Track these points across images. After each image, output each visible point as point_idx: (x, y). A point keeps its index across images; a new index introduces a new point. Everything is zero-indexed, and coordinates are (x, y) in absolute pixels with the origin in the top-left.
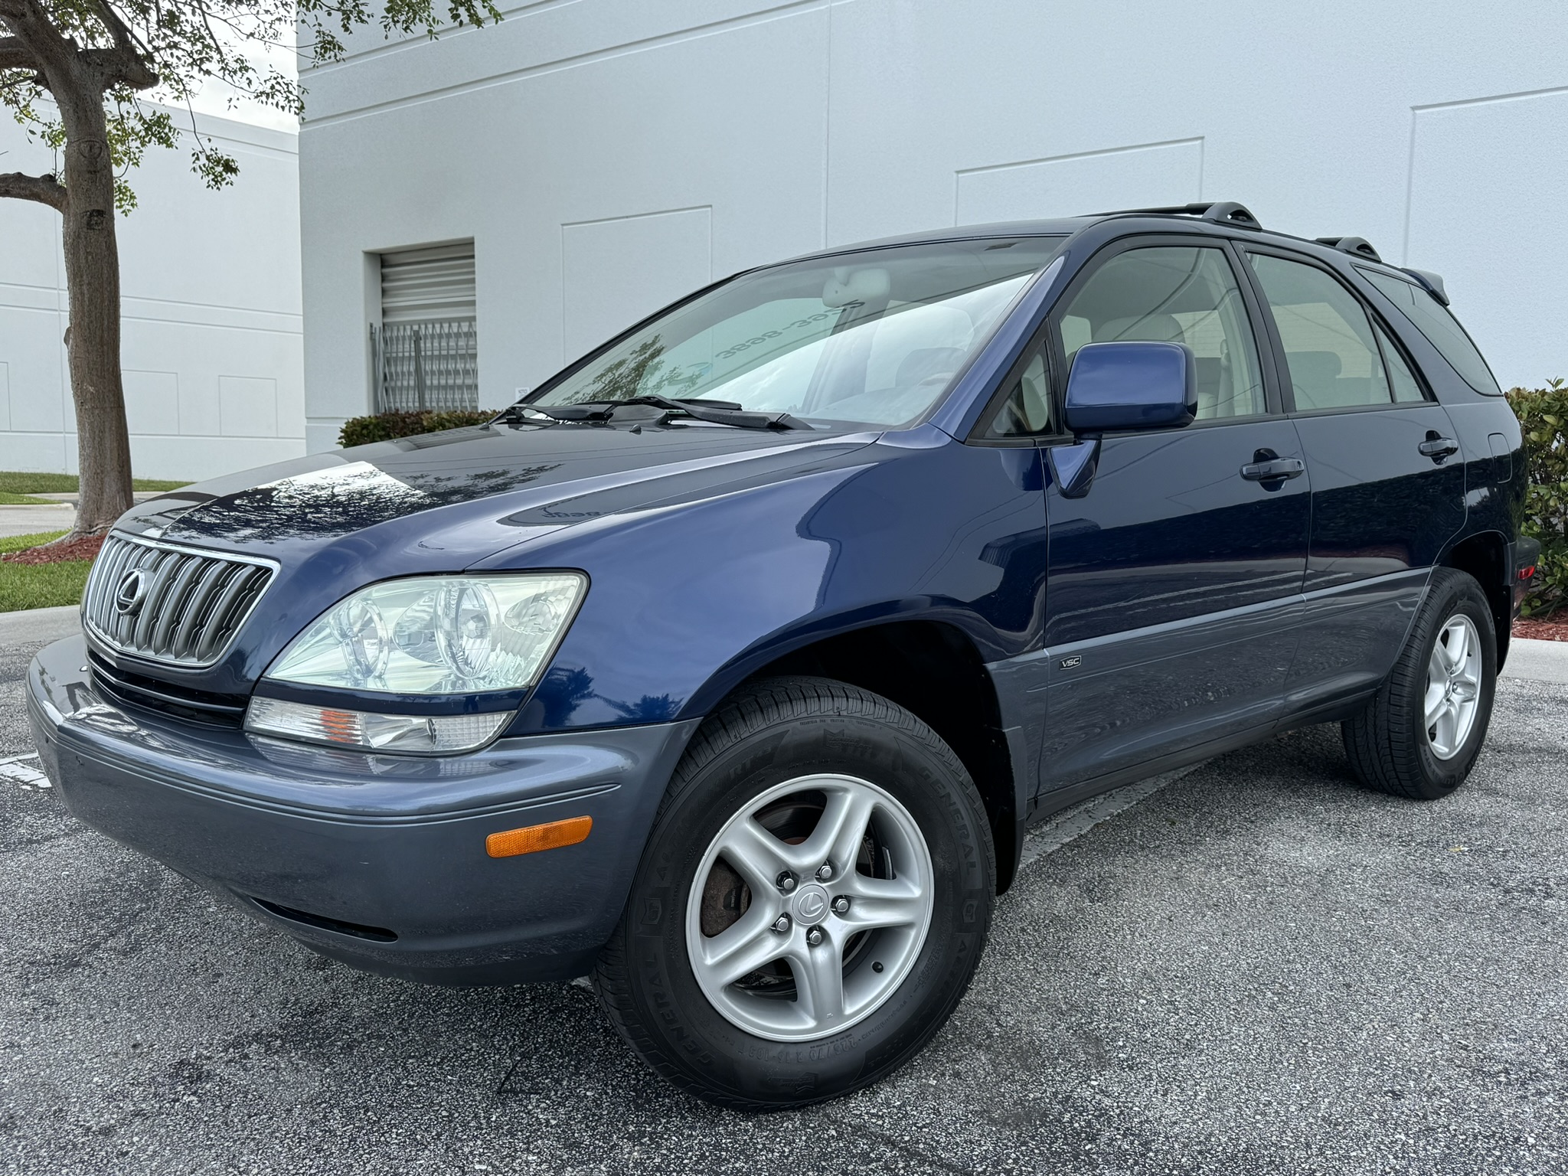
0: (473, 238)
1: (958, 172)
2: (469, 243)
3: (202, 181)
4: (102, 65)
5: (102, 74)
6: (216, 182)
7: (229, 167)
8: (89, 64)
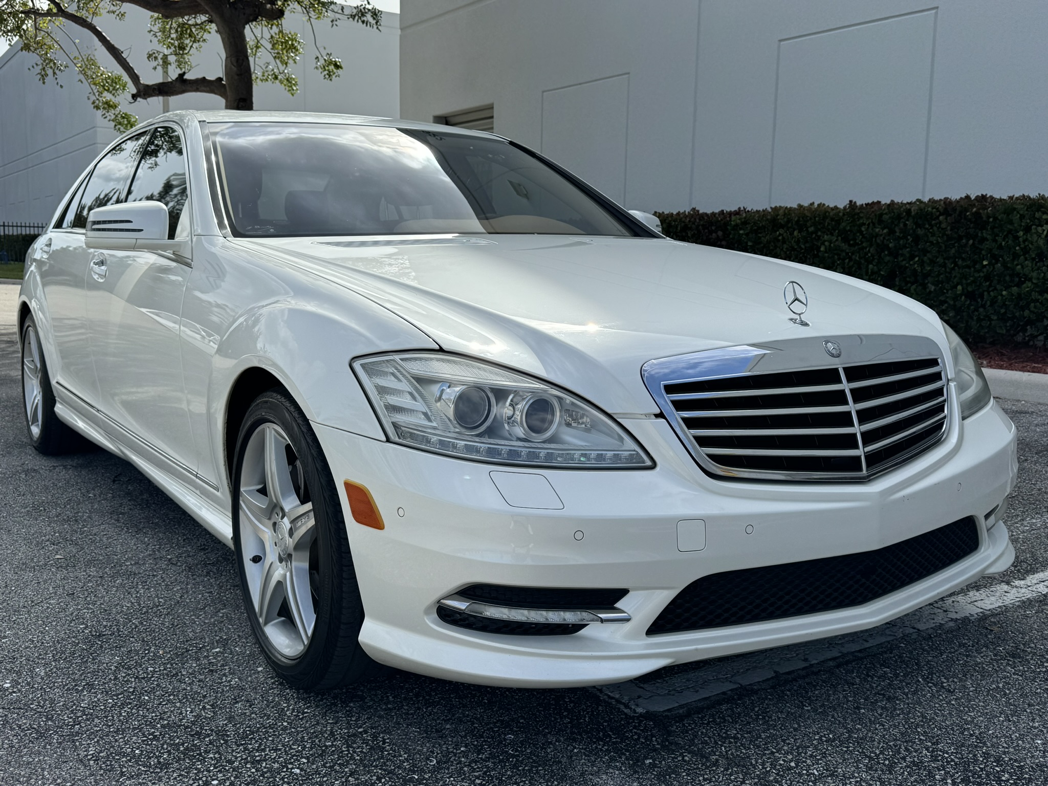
0: (493, 104)
1: (781, 41)
2: (491, 107)
3: (320, 75)
4: (244, 9)
5: (244, 14)
6: (330, 76)
7: (337, 66)
8: (236, 9)
